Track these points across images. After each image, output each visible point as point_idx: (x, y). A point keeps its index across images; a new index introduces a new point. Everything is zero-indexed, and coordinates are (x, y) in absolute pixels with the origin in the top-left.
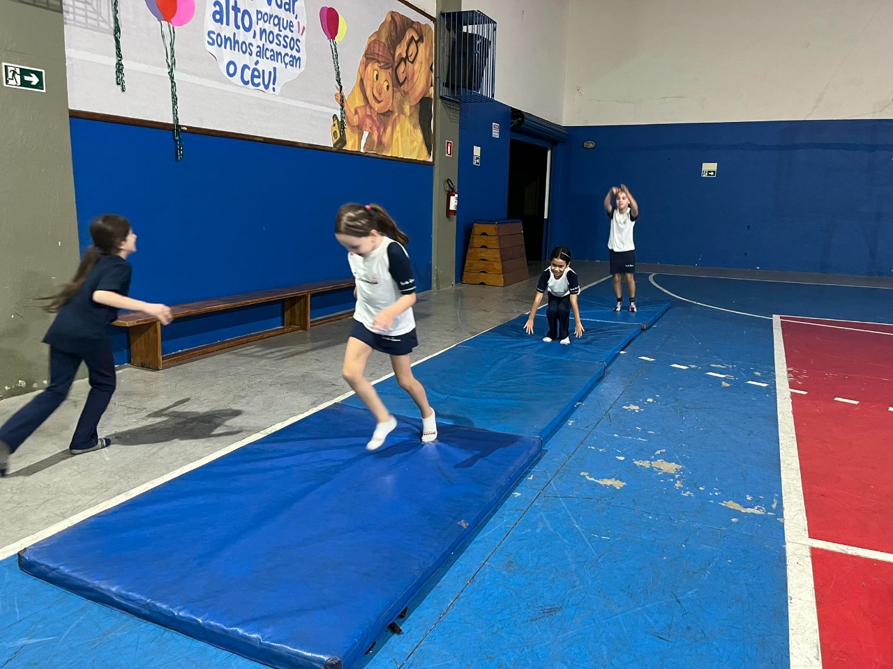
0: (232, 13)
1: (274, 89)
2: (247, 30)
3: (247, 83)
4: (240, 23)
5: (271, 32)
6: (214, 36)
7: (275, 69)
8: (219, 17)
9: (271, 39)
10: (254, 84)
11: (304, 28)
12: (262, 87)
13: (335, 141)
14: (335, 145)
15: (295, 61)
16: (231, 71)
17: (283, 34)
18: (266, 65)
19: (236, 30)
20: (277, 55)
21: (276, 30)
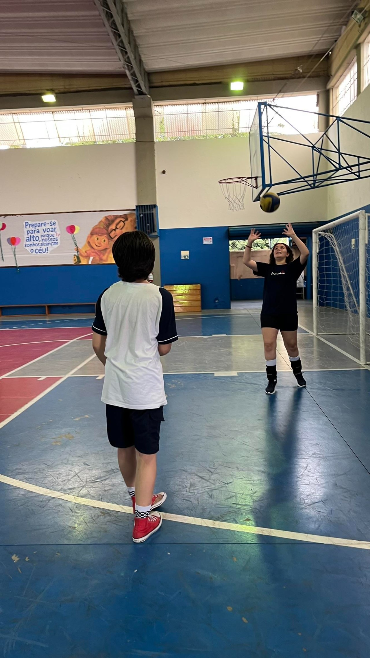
0: (32, 238)
1: (47, 252)
2: (37, 240)
3: (38, 253)
4: (35, 239)
5: (46, 239)
6: (26, 245)
7: (47, 248)
8: (29, 240)
10: (40, 253)
11: (59, 234)
12: (43, 253)
13: (75, 262)
14: (75, 263)
15: (55, 244)
16: (32, 251)
17: (50, 238)
19: (34, 242)
20: (49, 243)
21: (47, 238)
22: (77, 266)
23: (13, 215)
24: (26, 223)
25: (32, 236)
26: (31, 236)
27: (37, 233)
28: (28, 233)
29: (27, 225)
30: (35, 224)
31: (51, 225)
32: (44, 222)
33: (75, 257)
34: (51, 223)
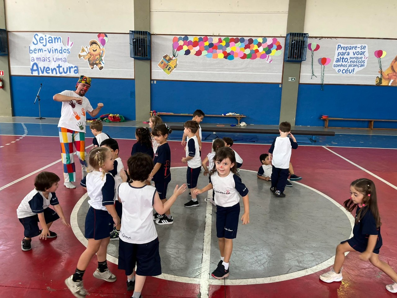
0: (341, 60)
1: (353, 73)
3: (344, 73)
4: (344, 61)
6: (335, 65)
7: (354, 69)
8: (338, 61)
9: (354, 62)
10: (346, 73)
11: (367, 57)
12: (349, 73)
13: (377, 83)
15: (362, 66)
17: (359, 60)
18: (351, 68)
19: (342, 63)
20: (356, 65)
21: (356, 60)
22: (378, 87)
23: (328, 38)
24: (338, 45)
25: (342, 57)
26: (340, 57)
27: (347, 55)
28: (338, 55)
29: (340, 47)
30: (347, 47)
31: (361, 49)
32: (355, 46)
33: (378, 78)
34: (362, 47)
